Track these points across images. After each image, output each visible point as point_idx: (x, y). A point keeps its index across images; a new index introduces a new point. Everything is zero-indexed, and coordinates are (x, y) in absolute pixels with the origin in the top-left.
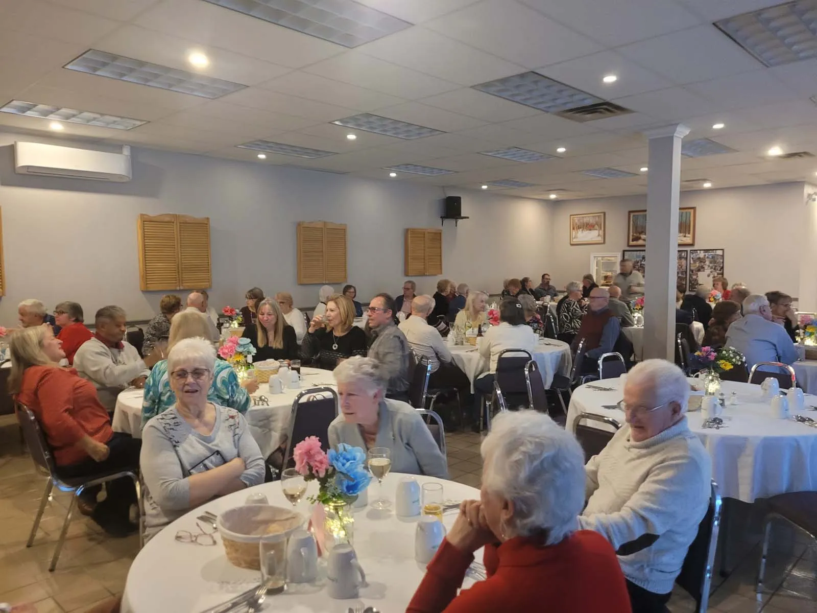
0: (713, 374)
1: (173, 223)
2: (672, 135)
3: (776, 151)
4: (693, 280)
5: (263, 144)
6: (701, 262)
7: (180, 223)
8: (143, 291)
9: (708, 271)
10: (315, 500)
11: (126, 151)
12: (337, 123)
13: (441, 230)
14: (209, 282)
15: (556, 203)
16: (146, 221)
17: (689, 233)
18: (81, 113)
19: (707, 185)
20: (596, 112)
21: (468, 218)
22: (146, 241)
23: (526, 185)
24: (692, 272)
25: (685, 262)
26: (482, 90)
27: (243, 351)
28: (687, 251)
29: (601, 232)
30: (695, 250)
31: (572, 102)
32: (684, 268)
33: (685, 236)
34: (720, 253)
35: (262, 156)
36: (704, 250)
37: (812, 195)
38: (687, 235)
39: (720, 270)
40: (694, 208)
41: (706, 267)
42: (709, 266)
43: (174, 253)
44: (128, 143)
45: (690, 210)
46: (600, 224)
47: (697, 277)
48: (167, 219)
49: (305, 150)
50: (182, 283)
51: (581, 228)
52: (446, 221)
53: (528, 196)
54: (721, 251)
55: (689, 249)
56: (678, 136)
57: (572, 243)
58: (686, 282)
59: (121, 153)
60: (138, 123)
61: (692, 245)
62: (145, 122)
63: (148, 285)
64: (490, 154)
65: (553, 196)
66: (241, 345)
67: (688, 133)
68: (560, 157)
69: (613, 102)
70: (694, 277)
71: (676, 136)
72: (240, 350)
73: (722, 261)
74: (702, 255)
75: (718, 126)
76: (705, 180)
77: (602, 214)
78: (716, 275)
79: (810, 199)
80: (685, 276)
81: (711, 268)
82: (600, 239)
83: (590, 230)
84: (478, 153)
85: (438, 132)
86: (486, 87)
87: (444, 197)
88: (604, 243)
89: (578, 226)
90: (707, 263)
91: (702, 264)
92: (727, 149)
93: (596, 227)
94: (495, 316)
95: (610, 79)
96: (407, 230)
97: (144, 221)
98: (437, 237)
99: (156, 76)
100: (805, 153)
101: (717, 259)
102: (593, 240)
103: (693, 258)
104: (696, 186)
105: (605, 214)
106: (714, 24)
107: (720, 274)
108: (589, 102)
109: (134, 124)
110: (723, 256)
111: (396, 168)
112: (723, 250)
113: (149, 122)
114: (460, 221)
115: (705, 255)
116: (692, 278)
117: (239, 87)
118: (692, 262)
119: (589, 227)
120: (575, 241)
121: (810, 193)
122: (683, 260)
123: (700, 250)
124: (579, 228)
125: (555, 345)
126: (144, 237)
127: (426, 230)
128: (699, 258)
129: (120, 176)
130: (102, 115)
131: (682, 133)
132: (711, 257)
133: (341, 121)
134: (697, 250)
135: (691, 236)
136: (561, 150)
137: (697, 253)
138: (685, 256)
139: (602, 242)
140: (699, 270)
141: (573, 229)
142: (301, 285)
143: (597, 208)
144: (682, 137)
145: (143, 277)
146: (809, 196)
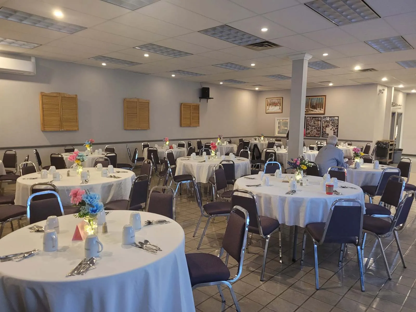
0: (298, 171)
1: (58, 97)
2: (302, 58)
3: (358, 68)
4: (324, 132)
5: (104, 58)
6: (328, 123)
7: (61, 97)
8: (42, 131)
9: (331, 127)
10: (77, 216)
11: (33, 60)
12: (137, 48)
13: (199, 104)
14: (77, 127)
15: (259, 92)
16: (43, 95)
17: (323, 108)
18: (5, 39)
19: (331, 84)
20: (263, 46)
21: (213, 98)
22: (44, 106)
23: (241, 82)
24: (324, 128)
25: (320, 122)
26: (205, 33)
27: (80, 159)
28: (321, 117)
29: (281, 107)
30: (325, 117)
31: (250, 41)
32: (320, 125)
33: (320, 110)
34: (337, 118)
35: (104, 64)
36: (329, 117)
37: (382, 90)
38: (322, 109)
39: (336, 127)
40: (325, 96)
41: (330, 125)
42: (331, 125)
43: (59, 112)
44: (34, 56)
45: (322, 97)
46: (280, 103)
47: (326, 130)
48: (55, 95)
49: (125, 62)
50: (63, 127)
51: (271, 105)
52: (202, 100)
53: (245, 88)
54: (337, 117)
55: (322, 116)
56: (306, 59)
57: (267, 112)
58: (320, 133)
59: (30, 61)
60: (36, 45)
61: (324, 114)
62: (39, 45)
63: (45, 128)
64: (218, 66)
65: (257, 89)
66: (80, 156)
67: (311, 58)
68: (253, 68)
69: (270, 41)
70: (324, 130)
71: (305, 59)
72: (78, 158)
73: (337, 122)
74: (328, 119)
75: (325, 55)
76: (329, 82)
77: (281, 98)
78: (335, 129)
79: (380, 92)
80: (320, 130)
81: (333, 126)
82: (280, 111)
83: (275, 106)
84: (212, 65)
85: (189, 54)
86: (206, 32)
87: (201, 87)
88: (282, 112)
89: (270, 104)
90: (331, 123)
91: (328, 124)
92: (334, 67)
93: (278, 104)
94: (214, 145)
95: (264, 30)
96: (182, 104)
97: (43, 96)
98: (197, 108)
99: (40, 21)
100: (372, 69)
101: (335, 121)
102: (277, 111)
103: (324, 121)
104: (325, 85)
105: (282, 98)
106: (305, 4)
107: (336, 129)
108: (258, 41)
109: (34, 46)
110: (338, 120)
111: (175, 72)
112: (338, 117)
113: (41, 45)
114: (209, 100)
115: (330, 119)
116: (323, 130)
117: (82, 28)
118: (323, 123)
119: (275, 104)
120: (268, 111)
121: (380, 89)
122: (319, 121)
123: (327, 117)
124: (270, 105)
125: (242, 160)
126: (43, 104)
127: (191, 104)
128: (327, 121)
129: (30, 72)
130: (17, 40)
131: (308, 58)
132: (332, 120)
133: (139, 47)
134: (326, 117)
135: (323, 109)
136: (253, 65)
137: (326, 118)
138: (320, 120)
139: (281, 112)
140: (327, 127)
141: (267, 105)
142: (125, 130)
143: (279, 95)
144: (308, 60)
145: (42, 124)
146: (380, 91)
